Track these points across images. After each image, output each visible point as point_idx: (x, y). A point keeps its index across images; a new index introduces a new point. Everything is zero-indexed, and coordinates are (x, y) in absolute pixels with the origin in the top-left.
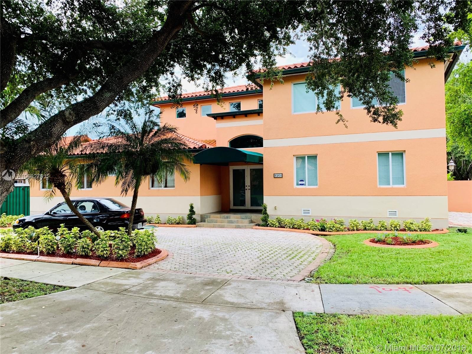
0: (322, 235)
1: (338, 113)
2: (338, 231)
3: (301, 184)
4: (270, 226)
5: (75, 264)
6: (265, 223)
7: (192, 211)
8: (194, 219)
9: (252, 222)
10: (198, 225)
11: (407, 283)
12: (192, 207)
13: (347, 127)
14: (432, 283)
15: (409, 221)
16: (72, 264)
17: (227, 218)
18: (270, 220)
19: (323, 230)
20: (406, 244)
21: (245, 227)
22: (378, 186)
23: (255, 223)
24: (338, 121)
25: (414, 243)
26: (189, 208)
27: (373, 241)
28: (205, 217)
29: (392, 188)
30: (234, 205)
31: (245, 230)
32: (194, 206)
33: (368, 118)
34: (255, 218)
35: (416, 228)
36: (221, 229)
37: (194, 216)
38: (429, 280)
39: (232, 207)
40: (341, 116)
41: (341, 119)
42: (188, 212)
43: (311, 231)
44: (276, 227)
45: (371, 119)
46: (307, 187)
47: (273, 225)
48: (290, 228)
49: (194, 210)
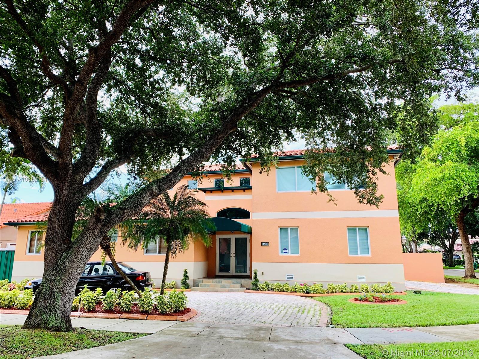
0: (309, 297)
1: (328, 194)
2: (321, 293)
3: (285, 253)
4: (261, 290)
5: (122, 319)
6: (256, 287)
7: (186, 276)
8: (187, 284)
9: (242, 286)
10: (192, 289)
11: (406, 326)
12: (186, 272)
13: (336, 205)
14: (422, 326)
15: (377, 285)
16: (120, 318)
17: (219, 282)
18: (260, 284)
19: (308, 292)
20: (384, 301)
21: (238, 291)
22: (349, 255)
23: (245, 287)
24: (330, 200)
25: (390, 301)
26: (184, 273)
27: (356, 300)
28: (198, 281)
29: (360, 257)
30: (220, 271)
31: (238, 293)
32: (187, 271)
33: (356, 200)
34: (245, 283)
35: (383, 291)
36: (215, 293)
37: (188, 281)
38: (420, 324)
39: (217, 273)
40: (331, 196)
41: (332, 199)
42: (182, 278)
43: (298, 294)
44: (265, 290)
45: (358, 201)
46: (290, 254)
47: (263, 289)
48: (278, 291)
49: (188, 275)
